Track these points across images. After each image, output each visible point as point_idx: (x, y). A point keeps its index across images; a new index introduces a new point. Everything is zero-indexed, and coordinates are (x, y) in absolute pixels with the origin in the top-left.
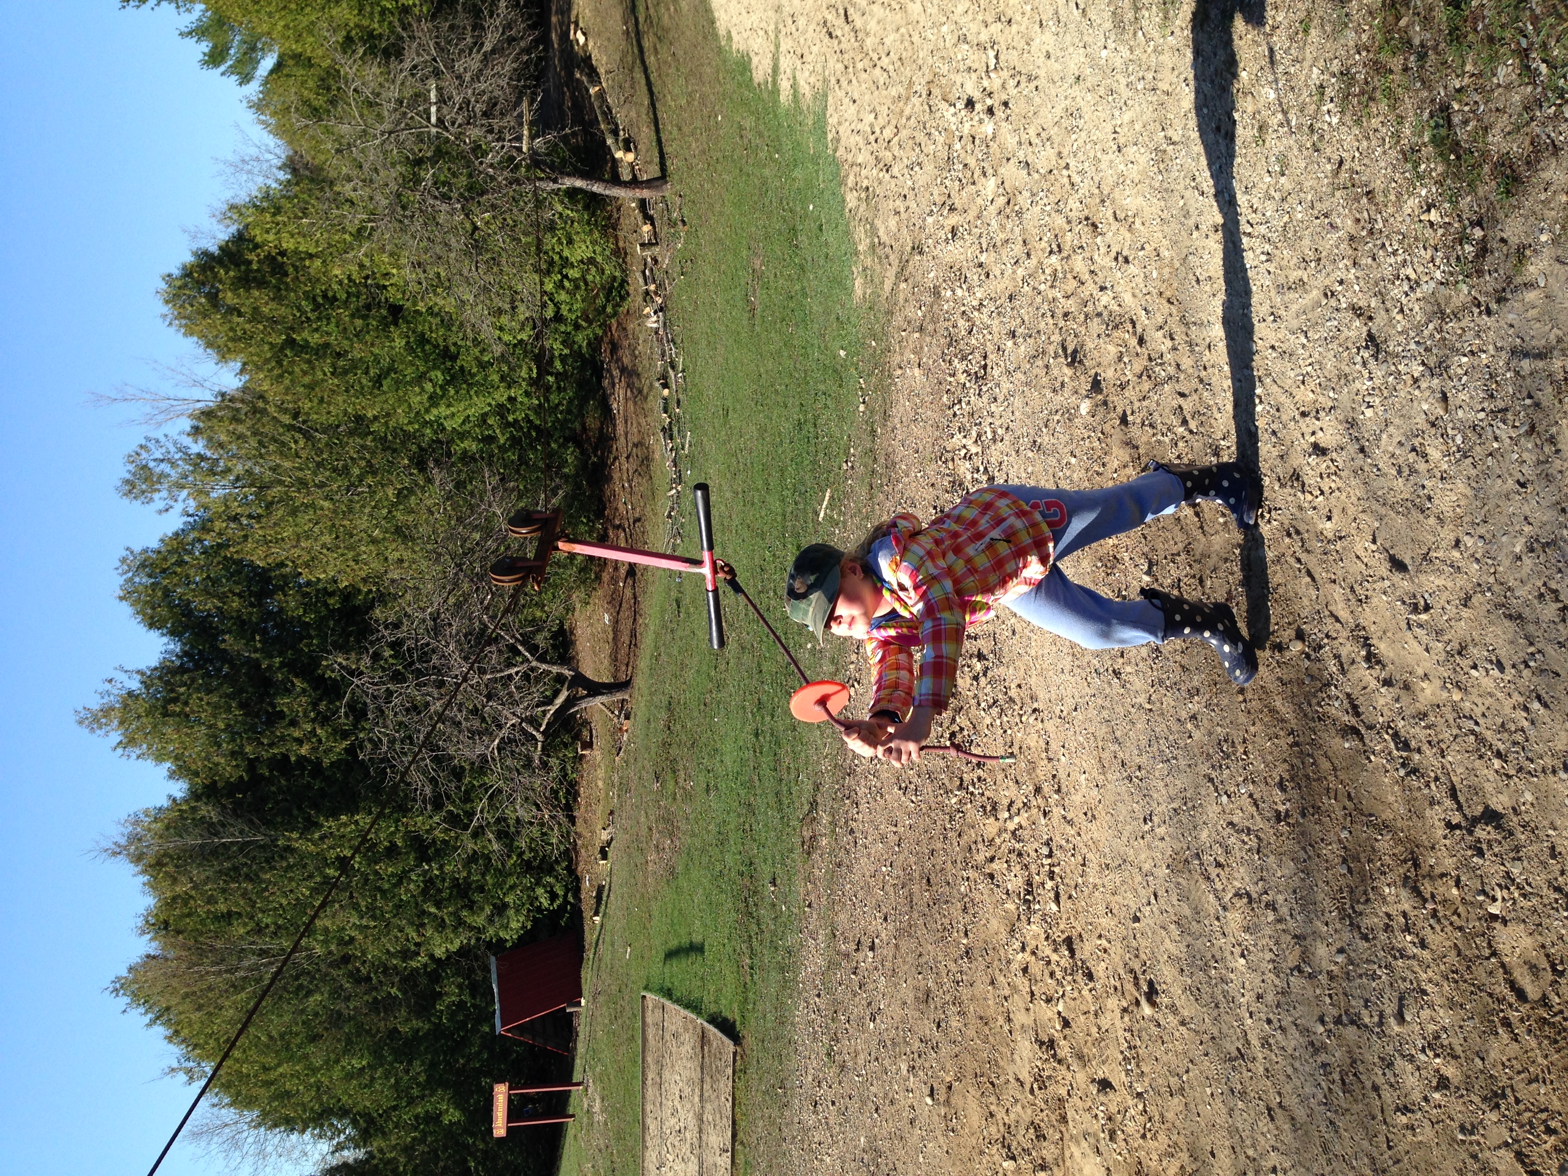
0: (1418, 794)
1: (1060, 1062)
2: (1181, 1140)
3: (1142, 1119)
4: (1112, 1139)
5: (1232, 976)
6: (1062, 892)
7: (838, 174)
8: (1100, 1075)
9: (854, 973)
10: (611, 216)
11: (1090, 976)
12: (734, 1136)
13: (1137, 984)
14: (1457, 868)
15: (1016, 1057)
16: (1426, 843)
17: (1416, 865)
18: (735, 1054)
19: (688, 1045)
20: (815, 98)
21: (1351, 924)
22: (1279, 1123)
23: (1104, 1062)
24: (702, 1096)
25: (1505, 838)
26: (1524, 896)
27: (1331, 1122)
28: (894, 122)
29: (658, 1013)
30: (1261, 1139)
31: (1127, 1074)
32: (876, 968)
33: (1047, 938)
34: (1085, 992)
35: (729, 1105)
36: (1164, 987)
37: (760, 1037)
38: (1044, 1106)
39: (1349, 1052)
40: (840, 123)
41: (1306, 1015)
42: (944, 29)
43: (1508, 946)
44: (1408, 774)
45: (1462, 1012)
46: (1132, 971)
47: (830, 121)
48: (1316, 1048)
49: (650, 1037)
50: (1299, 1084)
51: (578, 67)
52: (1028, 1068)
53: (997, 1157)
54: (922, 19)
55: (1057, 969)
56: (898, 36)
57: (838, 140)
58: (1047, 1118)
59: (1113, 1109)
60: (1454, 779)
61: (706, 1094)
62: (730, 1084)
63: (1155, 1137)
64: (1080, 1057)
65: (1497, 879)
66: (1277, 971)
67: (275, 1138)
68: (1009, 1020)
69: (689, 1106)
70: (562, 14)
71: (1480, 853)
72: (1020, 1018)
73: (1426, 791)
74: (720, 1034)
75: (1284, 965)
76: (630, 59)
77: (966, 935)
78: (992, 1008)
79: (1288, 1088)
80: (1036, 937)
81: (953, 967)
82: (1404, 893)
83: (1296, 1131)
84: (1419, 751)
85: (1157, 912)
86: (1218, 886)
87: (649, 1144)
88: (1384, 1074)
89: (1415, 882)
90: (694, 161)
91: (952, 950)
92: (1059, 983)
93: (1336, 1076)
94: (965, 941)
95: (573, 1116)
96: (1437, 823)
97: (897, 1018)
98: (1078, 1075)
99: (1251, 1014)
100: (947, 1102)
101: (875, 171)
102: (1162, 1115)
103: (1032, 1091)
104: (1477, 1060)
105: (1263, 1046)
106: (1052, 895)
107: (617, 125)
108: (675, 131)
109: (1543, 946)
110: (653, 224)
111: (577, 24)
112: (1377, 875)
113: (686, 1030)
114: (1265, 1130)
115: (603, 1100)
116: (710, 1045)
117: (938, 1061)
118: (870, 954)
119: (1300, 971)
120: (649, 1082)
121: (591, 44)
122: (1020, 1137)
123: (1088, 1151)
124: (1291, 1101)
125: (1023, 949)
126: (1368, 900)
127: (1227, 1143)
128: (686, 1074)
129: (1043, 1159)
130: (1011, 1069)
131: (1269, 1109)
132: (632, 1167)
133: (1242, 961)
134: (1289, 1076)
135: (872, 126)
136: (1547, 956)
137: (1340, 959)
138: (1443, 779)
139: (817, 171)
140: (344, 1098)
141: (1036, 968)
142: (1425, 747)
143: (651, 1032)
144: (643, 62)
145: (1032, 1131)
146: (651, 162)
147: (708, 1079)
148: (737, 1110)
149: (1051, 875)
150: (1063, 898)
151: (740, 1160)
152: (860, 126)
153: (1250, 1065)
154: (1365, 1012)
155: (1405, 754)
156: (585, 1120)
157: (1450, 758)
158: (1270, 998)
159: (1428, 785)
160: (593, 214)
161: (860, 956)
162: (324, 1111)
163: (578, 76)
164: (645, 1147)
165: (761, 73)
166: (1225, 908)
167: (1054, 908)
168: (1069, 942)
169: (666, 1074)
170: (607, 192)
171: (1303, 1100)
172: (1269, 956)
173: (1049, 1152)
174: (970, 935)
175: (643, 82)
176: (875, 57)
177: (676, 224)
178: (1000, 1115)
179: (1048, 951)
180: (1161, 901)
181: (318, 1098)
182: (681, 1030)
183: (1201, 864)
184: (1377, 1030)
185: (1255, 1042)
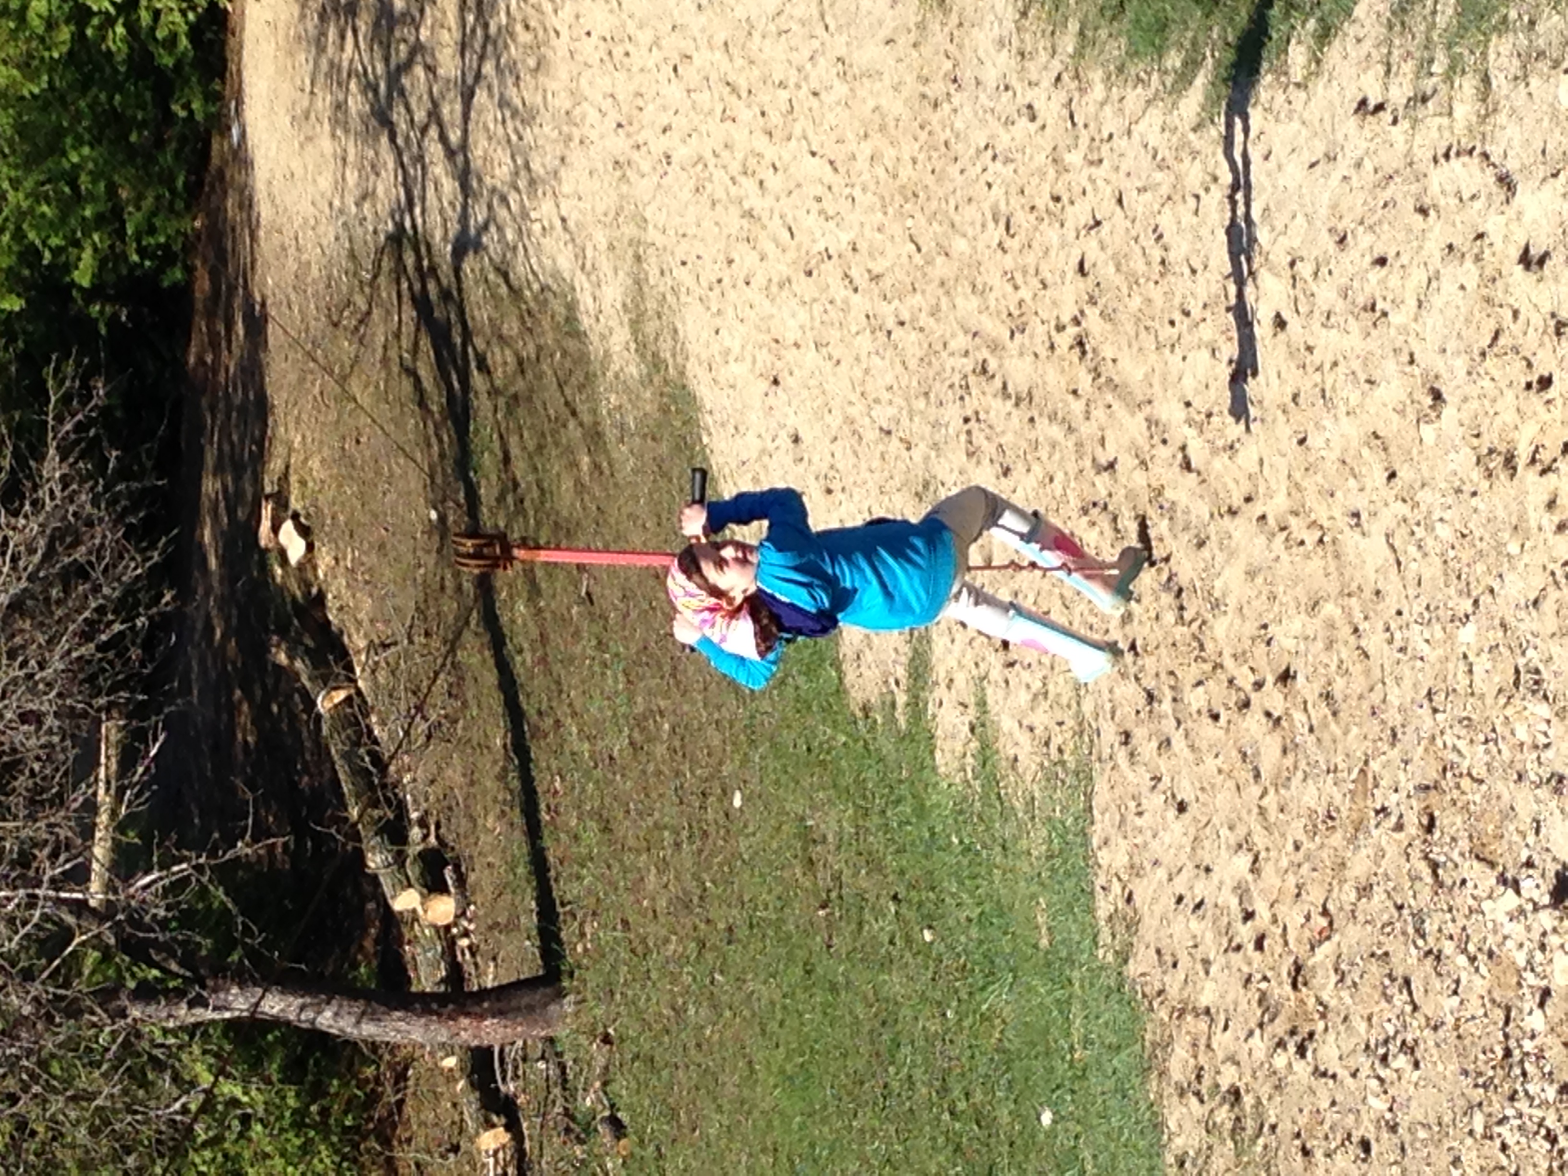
7: (1134, 1036)
10: (373, 1098)
20: (1051, 778)
28: (1315, 896)
40: (1136, 870)
42: (1467, 634)
47: (1104, 857)
51: (283, 631)
54: (1392, 585)
56: (1314, 626)
57: (1132, 925)
70: (238, 469)
76: (449, 607)
90: (653, 931)
101: (1259, 1045)
107: (401, 808)
108: (591, 834)
110: (514, 1126)
111: (281, 500)
121: (324, 561)
135: (1242, 892)
139: (1063, 1005)
144: (491, 620)
146: (511, 927)
152: (1202, 889)
160: (317, 1091)
163: (282, 658)
165: (871, 675)
170: (368, 1029)
175: (491, 678)
176: (1246, 680)
177: (588, 1129)
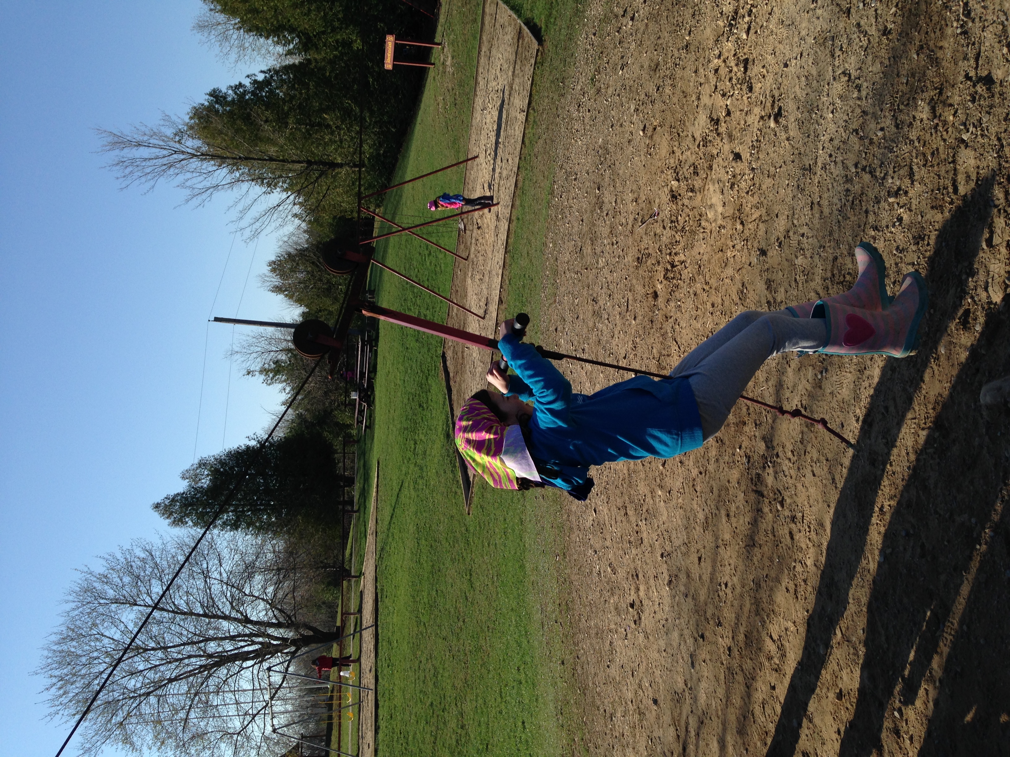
0: (961, 49)
1: (718, 134)
2: (765, 202)
3: (750, 183)
4: (732, 188)
5: (823, 122)
6: (752, 27)
8: (737, 150)
9: (618, 32)
11: (750, 89)
12: (530, 103)
13: (773, 106)
14: (958, 104)
15: (696, 123)
16: (951, 82)
17: (940, 93)
18: (538, 51)
19: (509, 36)
21: (893, 116)
22: (814, 212)
23: (741, 144)
24: (514, 72)
25: (989, 97)
26: (982, 135)
27: (839, 222)
29: (494, 7)
30: (803, 217)
31: (751, 155)
32: (631, 34)
33: (735, 55)
34: (745, 98)
35: (530, 83)
36: (786, 114)
37: (555, 43)
38: (702, 157)
39: (862, 188)
41: (851, 159)
43: (962, 160)
44: (961, 33)
45: (924, 187)
46: (773, 96)
48: (848, 180)
49: (486, 23)
50: (832, 195)
52: (700, 132)
53: (669, 177)
55: (734, 78)
58: (702, 164)
59: (738, 171)
60: (982, 48)
61: (516, 72)
62: (532, 69)
63: (752, 195)
64: (730, 136)
65: (974, 120)
66: (846, 128)
67: (249, 39)
68: (699, 99)
69: (505, 77)
71: (973, 101)
72: (705, 99)
73: (965, 49)
74: (530, 34)
75: (851, 126)
77: (690, 34)
78: (691, 89)
79: (826, 195)
80: (729, 51)
81: (676, 54)
82: (927, 108)
83: (821, 219)
84: (973, 21)
85: (798, 66)
86: (837, 63)
87: (478, 93)
88: (873, 206)
89: (936, 103)
91: (678, 41)
92: (732, 87)
93: (851, 199)
94: (687, 38)
95: (434, 64)
96: (962, 72)
97: (635, 75)
98: (725, 146)
99: (824, 147)
100: (651, 137)
102: (760, 185)
103: (699, 145)
104: (920, 216)
105: (822, 169)
106: (746, 26)
109: (978, 167)
112: (919, 91)
113: (510, 24)
114: (806, 213)
115: (453, 58)
116: (523, 40)
117: (652, 111)
118: (630, 23)
119: (857, 133)
120: (482, 53)
122: (685, 170)
123: (717, 190)
124: (825, 203)
125: (719, 57)
126: (908, 104)
127: (786, 213)
128: (506, 55)
129: (693, 186)
130: (691, 129)
131: (812, 203)
132: (467, 105)
133: (831, 115)
134: (828, 189)
136: (978, 173)
137: (880, 134)
138: (976, 46)
140: (292, 20)
141: (723, 71)
142: (977, 20)
143: (487, 19)
145: (692, 168)
147: (518, 62)
148: (534, 88)
149: (750, 13)
150: (752, 31)
151: (531, 118)
153: (812, 176)
154: (878, 170)
155: (965, 19)
156: (441, 68)
157: (985, 34)
158: (836, 142)
159: (968, 46)
161: (624, 21)
162: (280, 26)
164: (475, 95)
166: (834, 79)
167: (745, 37)
168: (746, 61)
169: (494, 52)
171: (831, 204)
172: (846, 118)
173: (698, 183)
174: (692, 35)
178: (678, 153)
179: (733, 64)
180: (803, 59)
181: (276, 16)
182: (507, 24)
183: (833, 45)
184: (880, 181)
185: (820, 164)
